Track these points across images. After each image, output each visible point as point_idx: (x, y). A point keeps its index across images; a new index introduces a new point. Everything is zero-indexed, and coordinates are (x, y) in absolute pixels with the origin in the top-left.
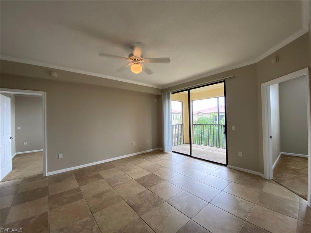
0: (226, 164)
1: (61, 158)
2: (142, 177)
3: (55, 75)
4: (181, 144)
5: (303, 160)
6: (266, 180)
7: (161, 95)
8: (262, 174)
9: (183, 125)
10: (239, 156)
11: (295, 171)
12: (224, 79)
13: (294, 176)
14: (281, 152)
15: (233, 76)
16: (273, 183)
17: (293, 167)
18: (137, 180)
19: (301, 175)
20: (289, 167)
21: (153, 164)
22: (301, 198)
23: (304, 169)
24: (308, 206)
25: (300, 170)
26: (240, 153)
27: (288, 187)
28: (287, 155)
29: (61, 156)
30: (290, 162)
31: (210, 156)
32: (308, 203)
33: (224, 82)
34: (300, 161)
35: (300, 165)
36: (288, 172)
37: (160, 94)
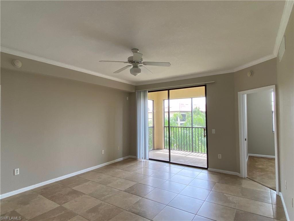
0: (207, 167)
1: (17, 174)
2: (130, 188)
3: (19, 65)
4: (151, 150)
5: (267, 160)
6: (242, 178)
7: (135, 93)
8: (239, 174)
9: (153, 127)
10: (219, 158)
11: (262, 170)
12: (205, 84)
13: (262, 173)
14: (249, 154)
15: (214, 82)
16: (248, 180)
17: (260, 167)
18: (125, 191)
19: (268, 172)
20: (257, 166)
21: (132, 174)
22: (271, 189)
23: (269, 167)
24: (277, 195)
25: (266, 168)
26: (220, 156)
27: (259, 182)
28: (253, 156)
29: (17, 172)
30: (256, 162)
31: (188, 161)
32: (277, 192)
33: (205, 86)
34: (264, 162)
35: (265, 164)
36: (257, 171)
37: (134, 91)
